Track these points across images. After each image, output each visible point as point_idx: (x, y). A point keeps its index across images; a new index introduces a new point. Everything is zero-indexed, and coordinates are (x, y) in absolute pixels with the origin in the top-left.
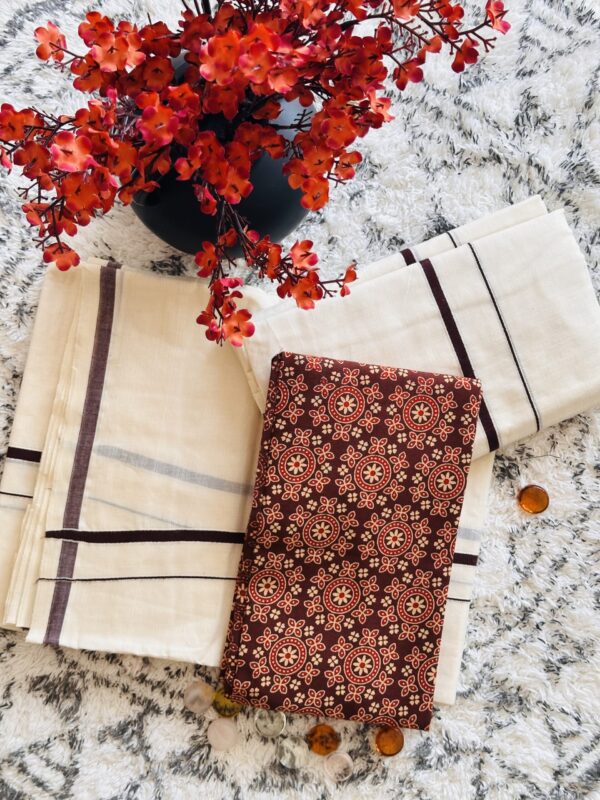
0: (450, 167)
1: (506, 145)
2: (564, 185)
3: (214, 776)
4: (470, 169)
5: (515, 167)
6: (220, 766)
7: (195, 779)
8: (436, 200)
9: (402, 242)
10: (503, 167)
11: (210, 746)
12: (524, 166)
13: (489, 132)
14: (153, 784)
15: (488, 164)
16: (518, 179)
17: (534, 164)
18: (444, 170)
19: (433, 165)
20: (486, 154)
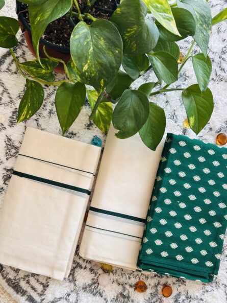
3: (99, 295)
6: (101, 291)
7: (91, 295)
11: (98, 284)
14: (76, 294)
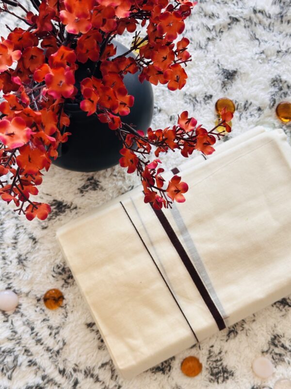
0: (213, 39)
1: (236, 9)
2: (281, 13)
4: (225, 34)
5: (248, 19)
8: (216, 62)
9: (211, 96)
10: (242, 23)
12: (253, 15)
13: (222, 8)
15: (233, 25)
16: (254, 24)
17: (257, 11)
18: (210, 43)
19: (203, 44)
20: (229, 21)
